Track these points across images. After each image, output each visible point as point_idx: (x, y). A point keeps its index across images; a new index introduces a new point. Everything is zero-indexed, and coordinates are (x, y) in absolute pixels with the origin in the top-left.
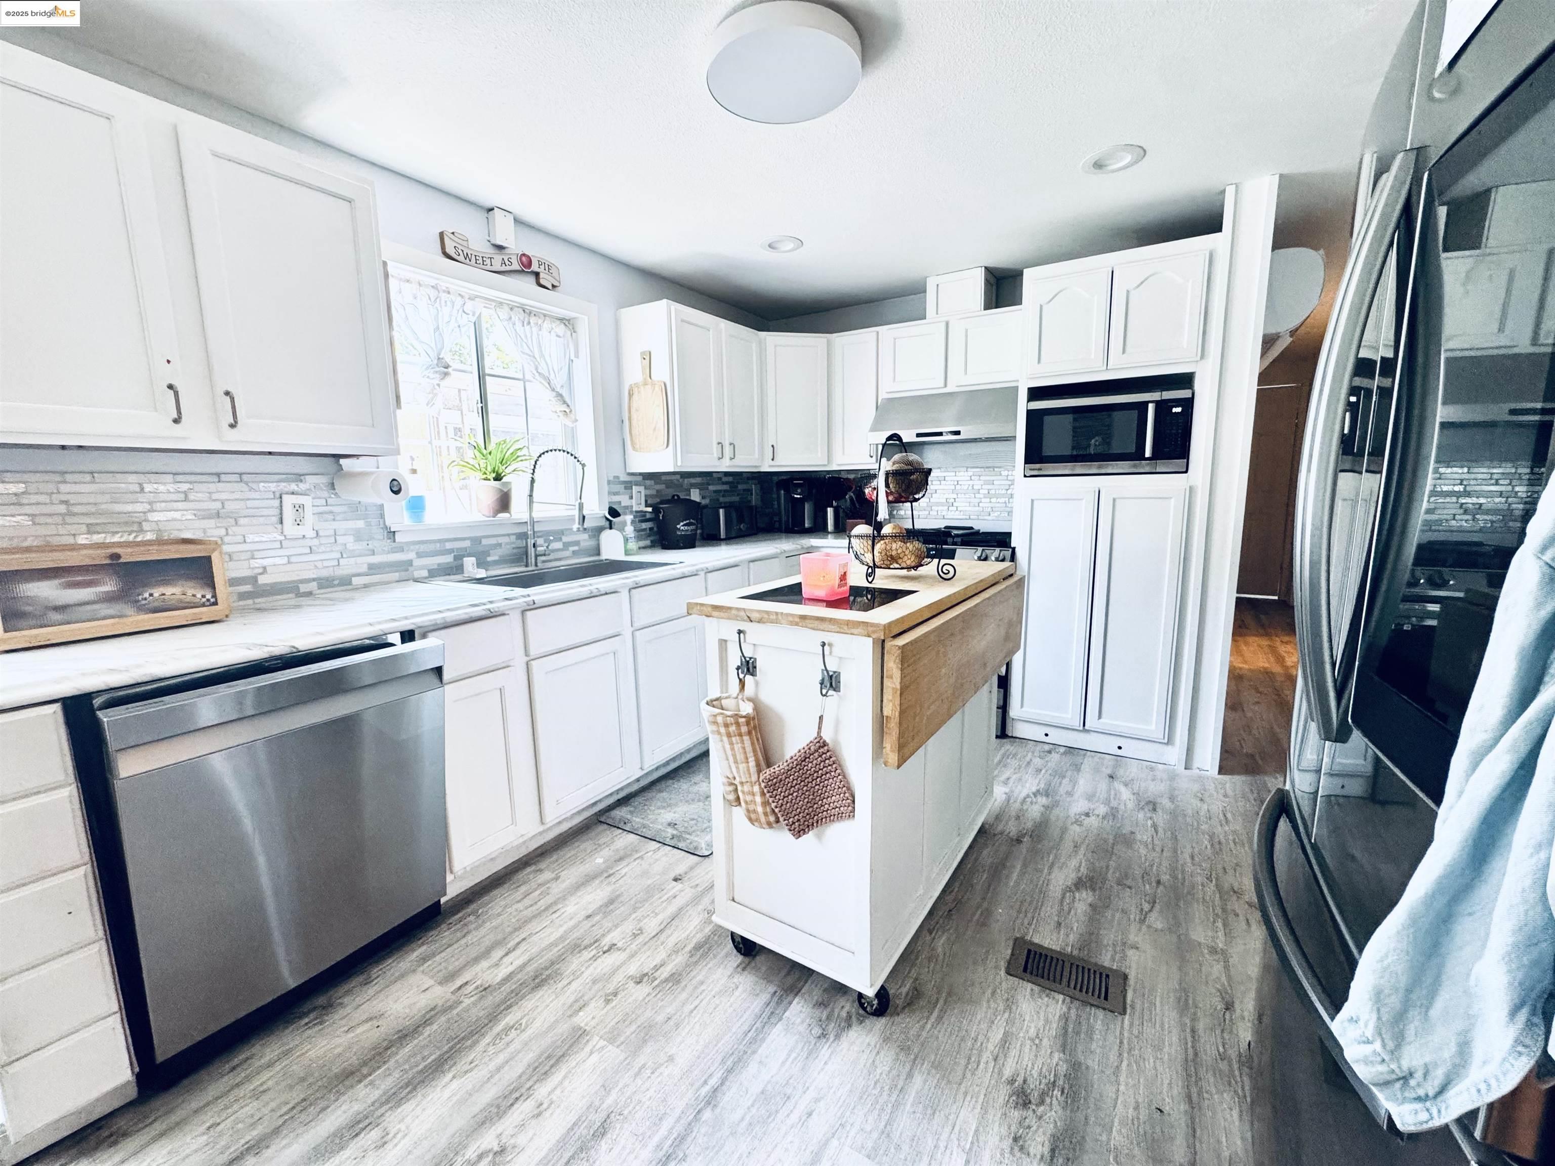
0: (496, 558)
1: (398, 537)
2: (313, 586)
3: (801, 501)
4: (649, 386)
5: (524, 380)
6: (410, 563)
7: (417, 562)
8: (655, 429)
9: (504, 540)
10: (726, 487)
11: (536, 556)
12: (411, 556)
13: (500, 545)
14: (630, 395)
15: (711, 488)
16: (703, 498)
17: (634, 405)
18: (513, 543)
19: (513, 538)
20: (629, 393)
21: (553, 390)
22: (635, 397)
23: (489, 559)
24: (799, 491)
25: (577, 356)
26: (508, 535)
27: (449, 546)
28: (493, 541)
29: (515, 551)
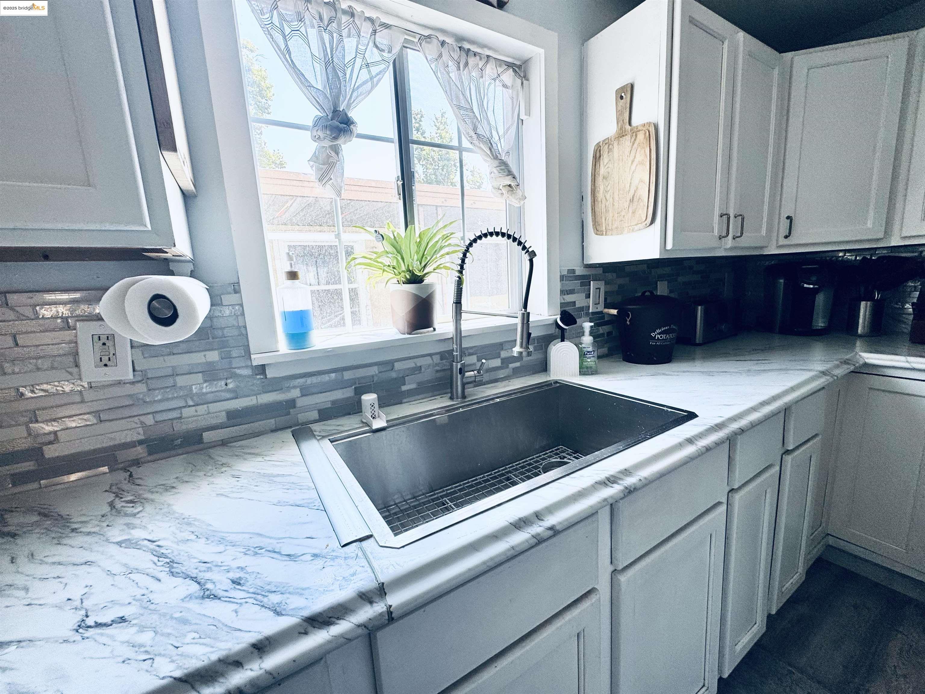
0: (413, 386)
1: (270, 373)
2: (140, 451)
3: (814, 292)
4: (628, 137)
5: (460, 149)
6: (292, 403)
7: (300, 403)
8: (632, 201)
9: (428, 361)
10: (697, 277)
11: (464, 385)
12: (295, 393)
13: (419, 369)
14: (597, 158)
15: (681, 279)
16: (671, 291)
17: (602, 170)
18: (437, 365)
19: (437, 359)
20: (595, 157)
21: (496, 158)
22: (605, 159)
23: (404, 388)
24: (814, 279)
25: (528, 113)
26: (430, 355)
27: (348, 375)
28: (410, 364)
29: (439, 375)
